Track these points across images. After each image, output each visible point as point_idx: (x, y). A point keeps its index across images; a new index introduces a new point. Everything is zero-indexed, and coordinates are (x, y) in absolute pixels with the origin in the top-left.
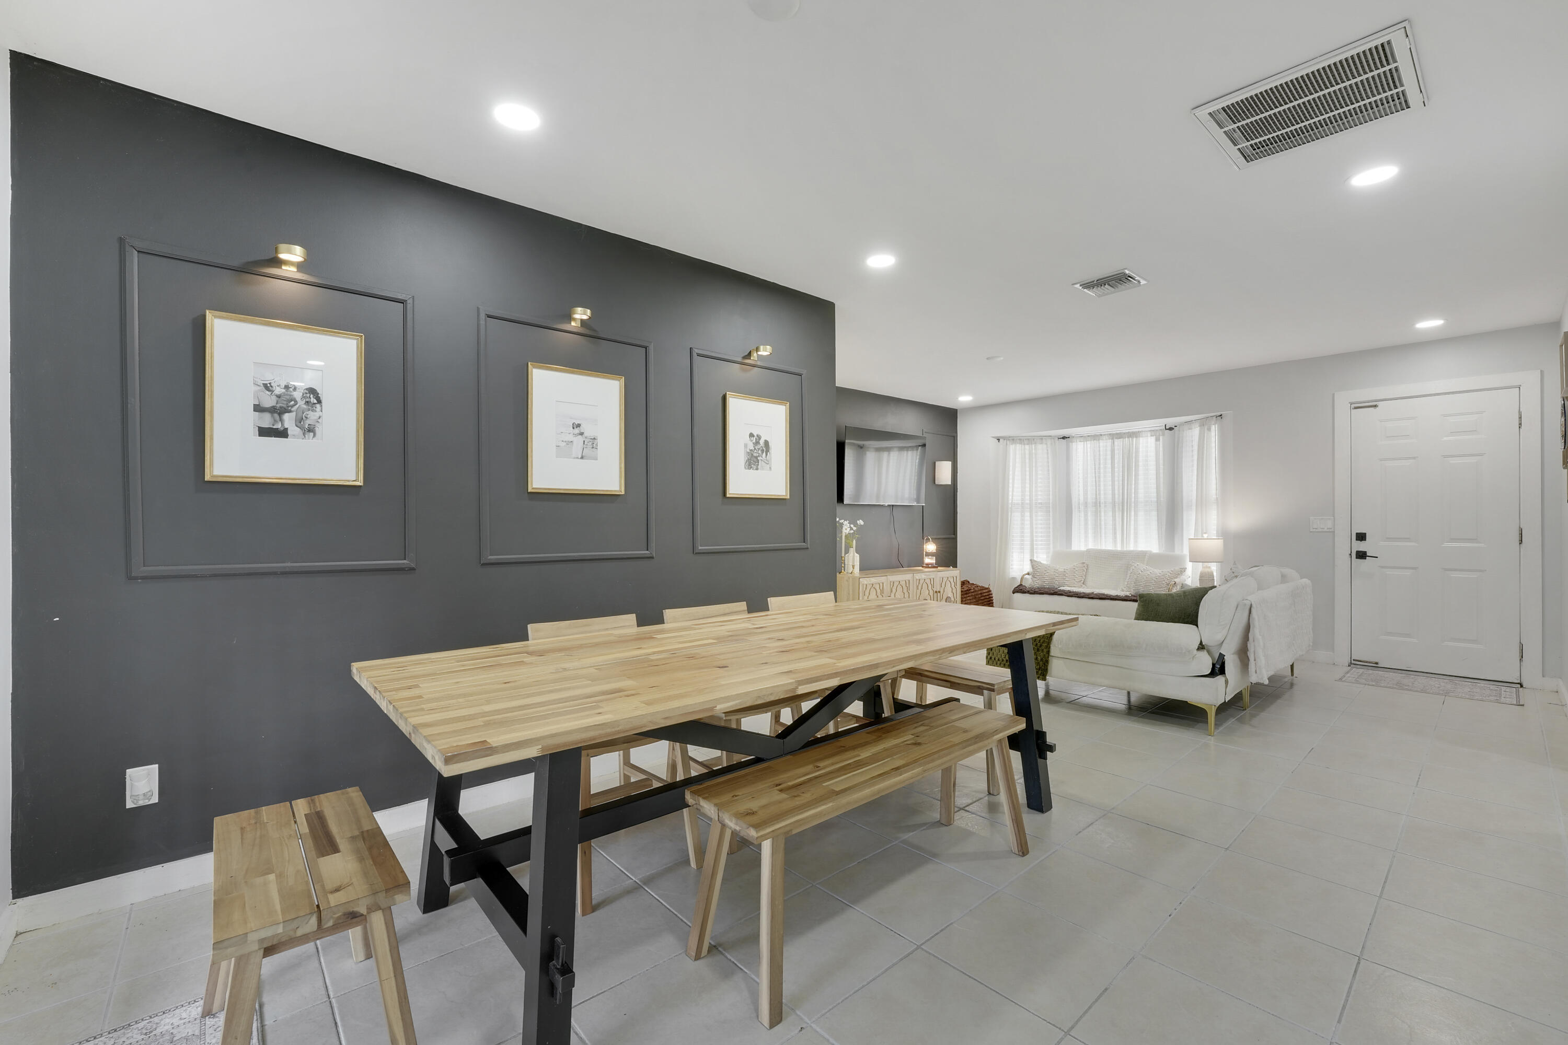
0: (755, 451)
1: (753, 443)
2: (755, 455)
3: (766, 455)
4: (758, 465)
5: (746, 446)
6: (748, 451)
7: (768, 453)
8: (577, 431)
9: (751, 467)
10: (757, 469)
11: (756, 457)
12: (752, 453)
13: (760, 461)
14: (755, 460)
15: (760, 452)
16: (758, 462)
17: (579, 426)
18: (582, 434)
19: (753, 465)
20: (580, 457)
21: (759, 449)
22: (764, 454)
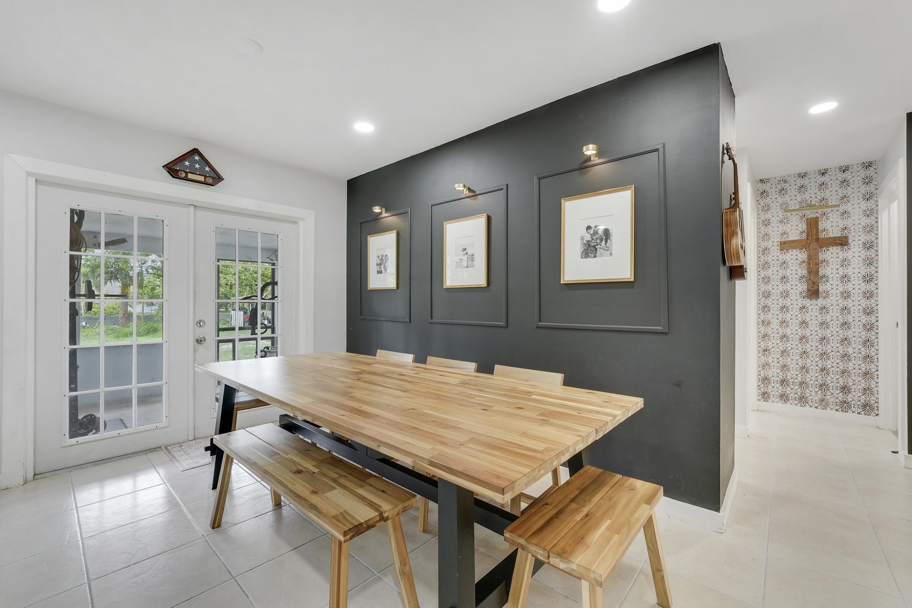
0: (593, 241)
1: (591, 235)
2: (592, 244)
3: (606, 242)
4: (596, 253)
5: (582, 238)
6: (585, 242)
7: (609, 240)
8: (465, 252)
9: (588, 256)
10: (595, 257)
11: (594, 247)
12: (589, 243)
13: (598, 249)
14: (592, 249)
15: (598, 241)
16: (597, 251)
17: (465, 249)
18: (467, 254)
19: (590, 254)
20: (466, 267)
21: (597, 239)
22: (604, 242)
